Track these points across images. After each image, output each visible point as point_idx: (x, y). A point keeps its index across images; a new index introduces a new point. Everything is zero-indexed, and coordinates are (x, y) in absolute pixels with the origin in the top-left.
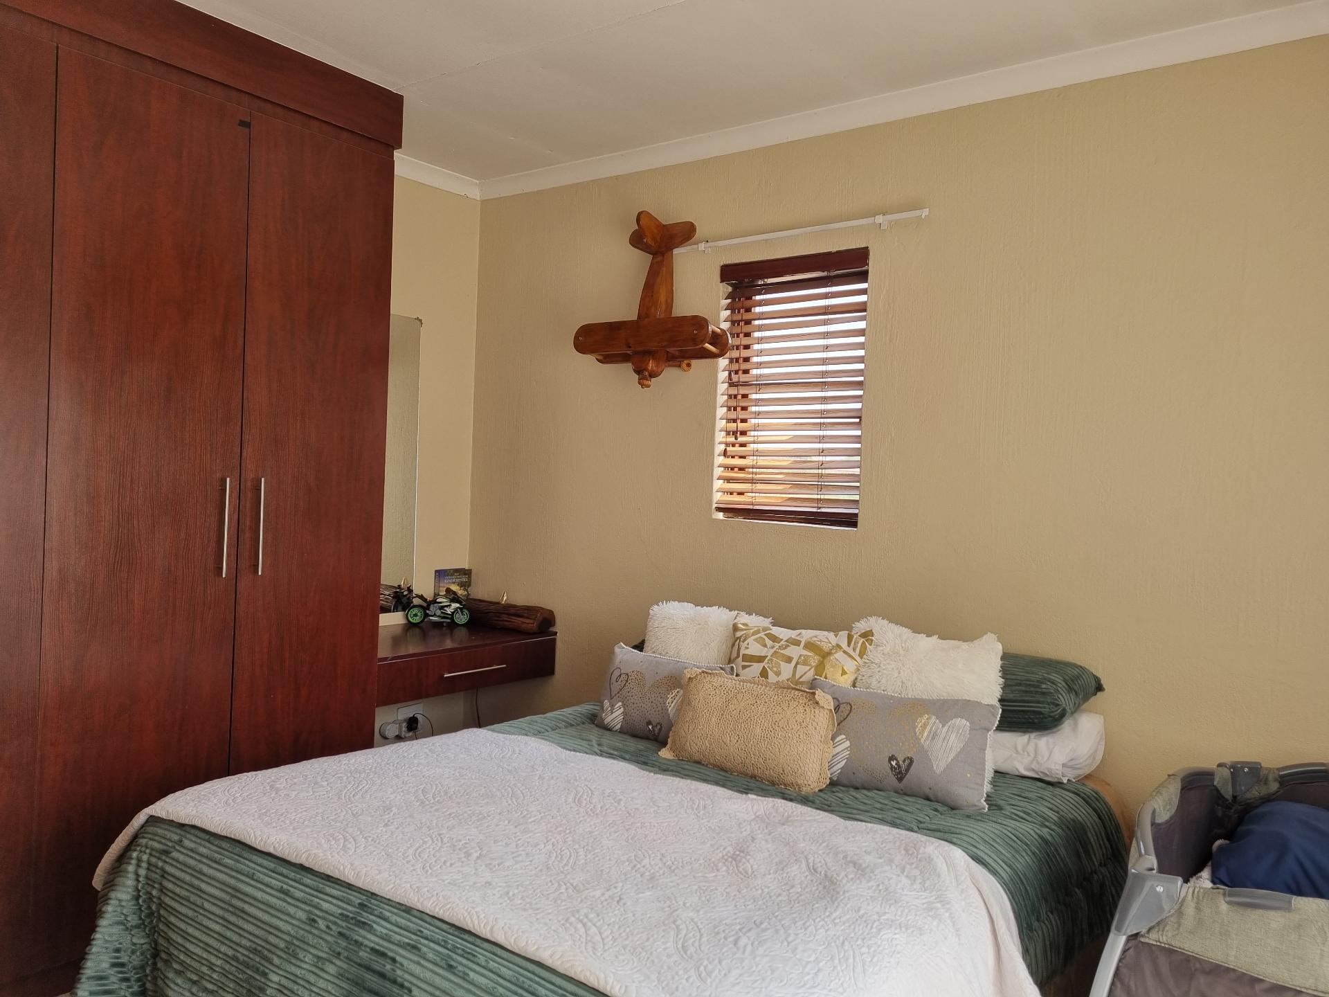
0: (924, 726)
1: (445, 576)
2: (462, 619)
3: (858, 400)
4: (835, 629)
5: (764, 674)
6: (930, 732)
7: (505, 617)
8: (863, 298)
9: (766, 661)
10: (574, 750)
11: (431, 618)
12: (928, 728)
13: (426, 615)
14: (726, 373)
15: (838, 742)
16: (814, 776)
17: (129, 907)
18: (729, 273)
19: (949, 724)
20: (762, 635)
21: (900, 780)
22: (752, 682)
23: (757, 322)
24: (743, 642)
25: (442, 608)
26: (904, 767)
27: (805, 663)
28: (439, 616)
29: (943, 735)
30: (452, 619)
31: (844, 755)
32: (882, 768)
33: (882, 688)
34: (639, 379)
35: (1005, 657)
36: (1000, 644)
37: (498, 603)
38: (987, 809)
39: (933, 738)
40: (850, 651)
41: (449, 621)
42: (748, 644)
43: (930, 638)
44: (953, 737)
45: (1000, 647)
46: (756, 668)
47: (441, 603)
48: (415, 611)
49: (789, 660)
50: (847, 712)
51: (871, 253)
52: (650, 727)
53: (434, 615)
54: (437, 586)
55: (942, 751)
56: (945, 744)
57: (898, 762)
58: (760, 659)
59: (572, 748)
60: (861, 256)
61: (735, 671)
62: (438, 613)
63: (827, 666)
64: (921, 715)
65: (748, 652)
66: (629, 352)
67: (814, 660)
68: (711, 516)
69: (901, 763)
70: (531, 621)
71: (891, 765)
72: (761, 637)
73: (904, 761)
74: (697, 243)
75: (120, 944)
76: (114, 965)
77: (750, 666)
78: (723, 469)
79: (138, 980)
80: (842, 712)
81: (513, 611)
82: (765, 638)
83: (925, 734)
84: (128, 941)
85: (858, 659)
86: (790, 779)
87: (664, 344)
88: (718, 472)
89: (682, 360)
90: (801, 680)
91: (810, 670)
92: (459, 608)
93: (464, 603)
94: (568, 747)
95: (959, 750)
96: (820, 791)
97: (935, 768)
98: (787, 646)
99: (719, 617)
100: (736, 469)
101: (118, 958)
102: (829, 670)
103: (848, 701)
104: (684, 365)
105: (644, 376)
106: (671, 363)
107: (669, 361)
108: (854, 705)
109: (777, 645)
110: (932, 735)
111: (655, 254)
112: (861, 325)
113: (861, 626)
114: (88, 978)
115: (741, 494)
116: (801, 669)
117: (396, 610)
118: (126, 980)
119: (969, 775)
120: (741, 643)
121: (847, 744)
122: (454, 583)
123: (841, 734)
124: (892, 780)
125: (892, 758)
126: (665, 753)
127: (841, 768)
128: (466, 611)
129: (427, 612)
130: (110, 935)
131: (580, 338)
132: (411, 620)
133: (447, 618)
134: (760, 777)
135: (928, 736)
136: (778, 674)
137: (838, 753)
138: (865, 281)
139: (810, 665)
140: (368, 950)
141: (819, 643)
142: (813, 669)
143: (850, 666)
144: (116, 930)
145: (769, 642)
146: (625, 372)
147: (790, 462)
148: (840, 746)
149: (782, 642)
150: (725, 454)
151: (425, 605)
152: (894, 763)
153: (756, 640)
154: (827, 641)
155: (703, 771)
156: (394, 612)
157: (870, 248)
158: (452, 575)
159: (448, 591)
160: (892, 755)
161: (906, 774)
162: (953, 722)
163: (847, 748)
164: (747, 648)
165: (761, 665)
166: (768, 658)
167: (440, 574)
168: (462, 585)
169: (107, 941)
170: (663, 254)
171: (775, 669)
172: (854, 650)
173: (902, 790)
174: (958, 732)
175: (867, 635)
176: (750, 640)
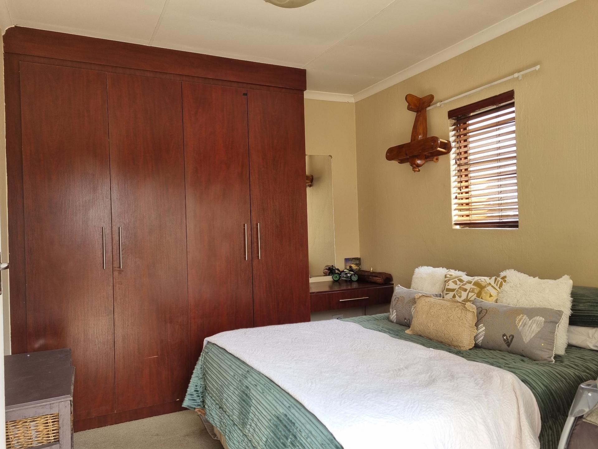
0: (520, 320)
1: (348, 260)
2: (355, 278)
3: (514, 165)
4: (490, 276)
5: (454, 296)
6: (522, 323)
7: (371, 277)
8: (513, 115)
9: (455, 291)
10: (369, 329)
11: (342, 278)
12: (522, 321)
13: (340, 277)
14: (455, 160)
15: (480, 327)
16: (467, 343)
17: (199, 371)
18: (452, 114)
19: (533, 319)
20: (456, 279)
21: (509, 346)
22: (449, 301)
23: (470, 134)
24: (447, 282)
25: (346, 274)
26: (510, 339)
27: (473, 292)
28: (345, 277)
29: (529, 325)
30: (351, 278)
31: (483, 333)
32: (500, 340)
33: (508, 303)
34: (413, 169)
35: (574, 287)
36: (571, 280)
37: (369, 272)
38: (554, 362)
39: (524, 326)
40: (495, 286)
41: (350, 279)
42: (449, 284)
43: (534, 278)
44: (534, 326)
45: (571, 282)
46: (451, 294)
47: (345, 272)
48: (336, 275)
49: (465, 290)
50: (485, 313)
51: (515, 93)
52: (406, 321)
53: (343, 277)
54: (346, 265)
55: (528, 332)
56: (530, 329)
57: (507, 337)
58: (453, 290)
59: (368, 328)
60: (510, 95)
61: (442, 296)
62: (345, 276)
63: (483, 293)
64: (519, 315)
65: (449, 287)
66: (408, 157)
67: (477, 290)
68: (452, 227)
69: (508, 337)
70: (381, 279)
71: (504, 338)
72: (455, 280)
73: (510, 337)
74: (436, 103)
75: (197, 384)
76: (195, 391)
77: (449, 293)
78: (457, 205)
79: (202, 397)
80: (483, 313)
81: (374, 275)
82: (457, 281)
83: (520, 324)
84: (200, 383)
85: (498, 289)
86: (455, 344)
87: (420, 151)
88: (454, 207)
89: (433, 157)
90: (470, 300)
91: (474, 295)
92: (353, 274)
93: (355, 272)
94: (367, 327)
95: (537, 332)
96: (470, 349)
97: (524, 340)
98: (466, 284)
99: (441, 272)
100: (464, 205)
101: (197, 388)
102: (483, 294)
103: (486, 308)
104: (435, 159)
105: (416, 167)
106: (428, 159)
107: (427, 159)
108: (489, 310)
109: (462, 284)
110: (523, 324)
111: (417, 112)
112: (513, 128)
113: (503, 274)
114: (188, 394)
115: (468, 216)
116: (471, 294)
117: (329, 275)
118: (199, 396)
119: (543, 345)
120: (446, 283)
121: (484, 328)
122: (353, 264)
123: (481, 324)
124: (505, 346)
125: (504, 335)
126: (408, 332)
127: (482, 340)
128: (356, 275)
129: (340, 275)
130: (195, 381)
131: (388, 154)
132: (334, 279)
133: (349, 278)
134: (444, 343)
135: (522, 324)
136: (460, 297)
137: (480, 333)
138: (514, 106)
139: (475, 293)
140: (245, 386)
141: (481, 282)
142: (476, 295)
143: (493, 292)
144: (196, 379)
145: (458, 282)
146: (407, 166)
147: (486, 199)
148: (481, 329)
149: (464, 283)
150: (456, 198)
151: (340, 273)
152: (505, 338)
153: (452, 282)
154: (485, 281)
155: (420, 339)
156: (328, 276)
157: (514, 90)
158: (351, 260)
159: (350, 267)
160: (504, 334)
161: (511, 343)
162: (535, 318)
163: (484, 330)
164: (448, 285)
165: (453, 293)
166: (456, 290)
167: (347, 260)
168: (356, 264)
169: (194, 382)
170: (420, 112)
171: (459, 295)
172: (497, 285)
173: (511, 351)
174: (537, 323)
175: (504, 278)
176: (450, 282)
